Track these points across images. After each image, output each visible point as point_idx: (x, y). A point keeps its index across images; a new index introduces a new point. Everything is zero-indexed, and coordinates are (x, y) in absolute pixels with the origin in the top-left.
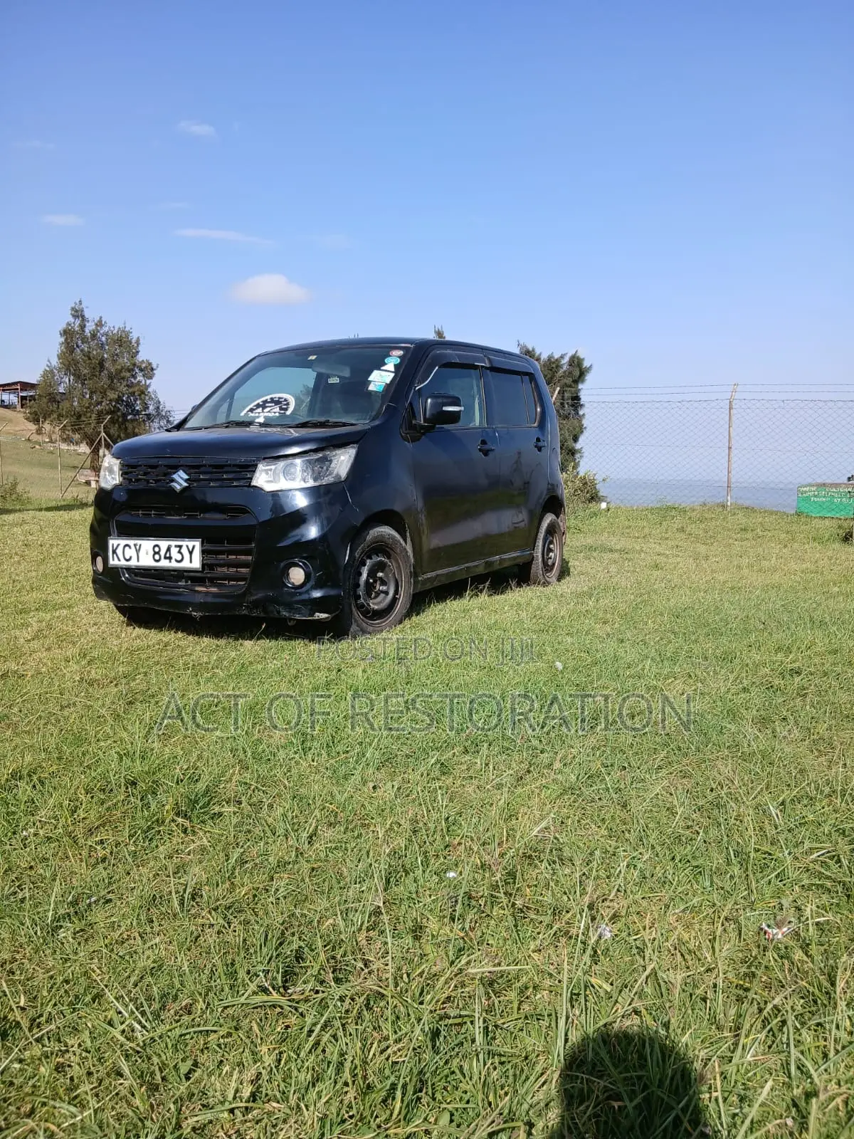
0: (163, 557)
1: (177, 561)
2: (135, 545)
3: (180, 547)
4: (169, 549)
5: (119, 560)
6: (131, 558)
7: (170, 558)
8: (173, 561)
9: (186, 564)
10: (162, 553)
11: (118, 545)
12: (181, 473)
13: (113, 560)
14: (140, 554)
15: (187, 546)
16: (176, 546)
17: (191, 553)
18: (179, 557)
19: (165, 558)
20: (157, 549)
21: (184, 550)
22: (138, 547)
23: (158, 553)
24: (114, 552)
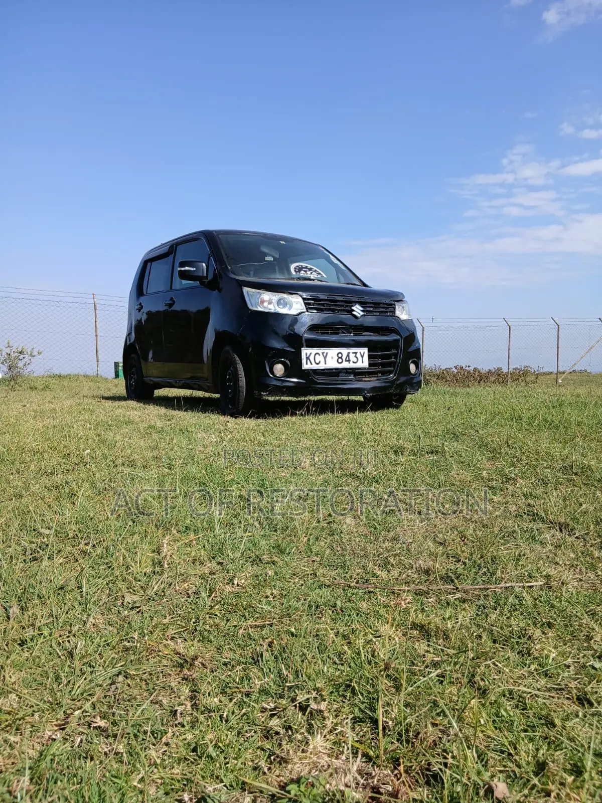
0: (344, 360)
1: (353, 362)
2: (323, 353)
3: (356, 353)
4: (348, 355)
5: (311, 364)
6: (320, 362)
7: (349, 361)
8: (351, 362)
9: (360, 365)
10: (344, 358)
11: (311, 353)
12: (357, 306)
13: (307, 364)
14: (327, 360)
15: (360, 353)
16: (353, 353)
17: (362, 357)
18: (355, 360)
19: (346, 361)
20: (340, 355)
21: (358, 355)
22: (325, 354)
23: (341, 358)
24: (308, 358)
